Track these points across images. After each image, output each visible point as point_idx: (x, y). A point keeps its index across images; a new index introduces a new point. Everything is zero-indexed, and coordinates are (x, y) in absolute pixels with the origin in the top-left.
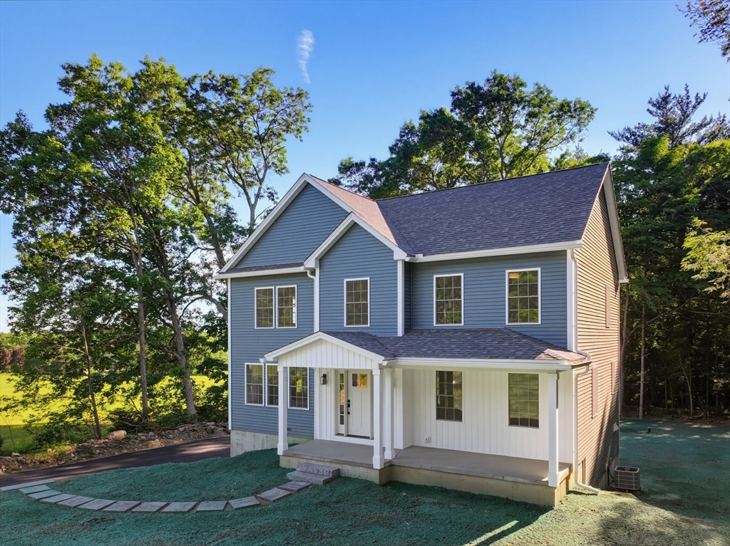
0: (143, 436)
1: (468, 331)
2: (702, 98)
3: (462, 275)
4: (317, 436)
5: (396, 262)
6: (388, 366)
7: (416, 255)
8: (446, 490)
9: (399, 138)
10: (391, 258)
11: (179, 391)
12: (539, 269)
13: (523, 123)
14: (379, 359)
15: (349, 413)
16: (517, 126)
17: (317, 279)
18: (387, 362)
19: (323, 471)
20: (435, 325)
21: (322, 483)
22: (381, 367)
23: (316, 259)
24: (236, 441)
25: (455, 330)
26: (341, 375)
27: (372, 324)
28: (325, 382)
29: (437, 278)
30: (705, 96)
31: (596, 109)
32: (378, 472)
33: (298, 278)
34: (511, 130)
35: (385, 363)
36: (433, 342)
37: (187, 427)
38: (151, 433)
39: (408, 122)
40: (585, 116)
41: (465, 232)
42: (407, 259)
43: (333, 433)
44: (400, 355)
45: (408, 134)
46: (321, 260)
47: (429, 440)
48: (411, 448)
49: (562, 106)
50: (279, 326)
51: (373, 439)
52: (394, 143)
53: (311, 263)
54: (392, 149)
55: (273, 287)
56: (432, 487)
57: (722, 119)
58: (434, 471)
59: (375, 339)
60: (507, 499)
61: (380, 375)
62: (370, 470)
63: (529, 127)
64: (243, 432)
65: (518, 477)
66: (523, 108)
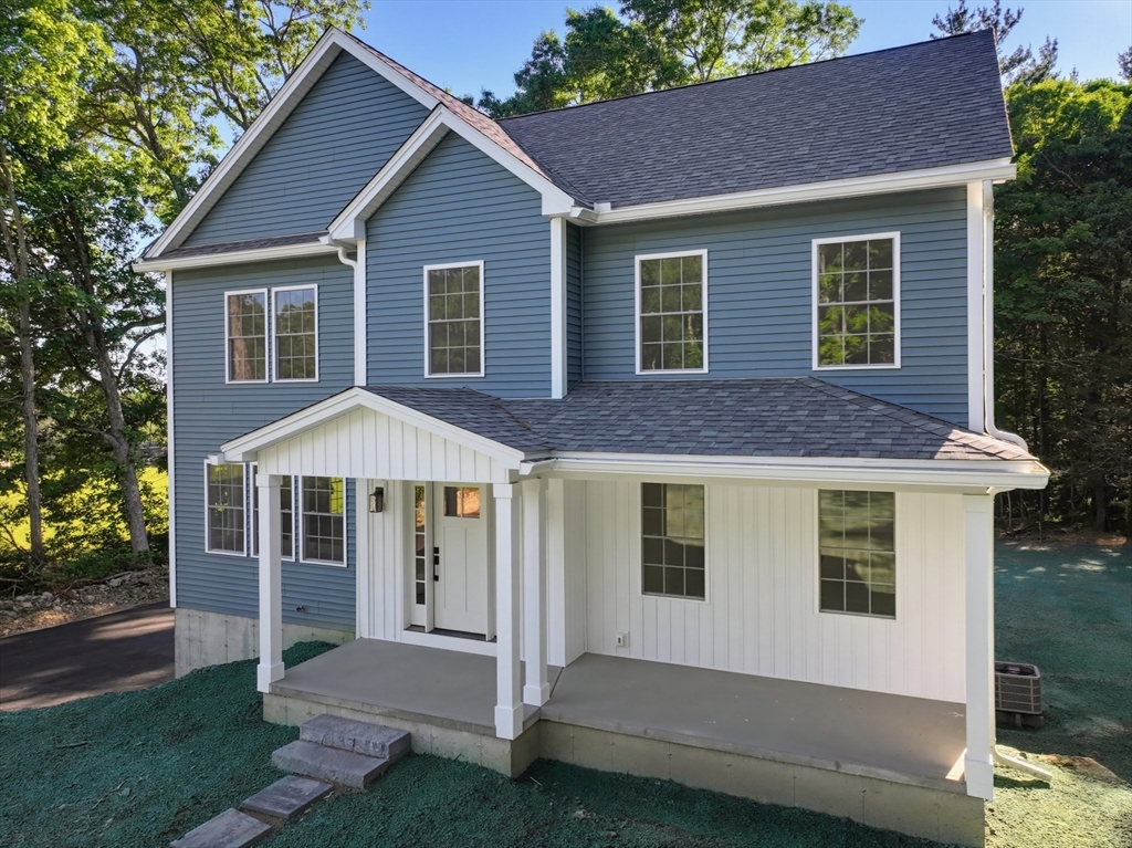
0: (27, 600)
1: (723, 386)
2: (1015, 16)
3: (703, 252)
4: (363, 630)
5: (548, 220)
6: (535, 475)
7: (596, 205)
8: (683, 788)
9: (531, 59)
10: (534, 212)
11: (115, 507)
12: (896, 236)
13: (739, 41)
14: (511, 458)
15: (436, 578)
16: (731, 48)
17: (359, 267)
18: (532, 465)
19: (368, 742)
20: (638, 372)
21: (361, 784)
22: (515, 479)
23: (356, 219)
24: (187, 633)
25: (690, 385)
26: (419, 492)
27: (490, 371)
28: (380, 507)
29: (643, 263)
30: (1019, 14)
31: (862, 21)
32: (508, 747)
33: (320, 269)
34: (721, 52)
35: (526, 469)
36: (641, 412)
37: (127, 578)
38: (47, 594)
39: (547, 32)
40: (844, 32)
41: (703, 160)
42: (576, 212)
43: (400, 624)
44: (564, 447)
45: (546, 53)
46: (369, 222)
47: (623, 642)
48: (584, 660)
49: (807, 11)
50: (280, 376)
51: (494, 639)
52: (523, 67)
53: (345, 227)
54: (519, 78)
55: (265, 290)
56: (647, 780)
57: (1051, 47)
58: (652, 739)
59: (499, 407)
60: (849, 820)
61: (512, 500)
62: (486, 742)
63: (750, 49)
64: (201, 614)
65: (880, 766)
66: (741, 17)
